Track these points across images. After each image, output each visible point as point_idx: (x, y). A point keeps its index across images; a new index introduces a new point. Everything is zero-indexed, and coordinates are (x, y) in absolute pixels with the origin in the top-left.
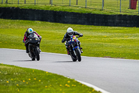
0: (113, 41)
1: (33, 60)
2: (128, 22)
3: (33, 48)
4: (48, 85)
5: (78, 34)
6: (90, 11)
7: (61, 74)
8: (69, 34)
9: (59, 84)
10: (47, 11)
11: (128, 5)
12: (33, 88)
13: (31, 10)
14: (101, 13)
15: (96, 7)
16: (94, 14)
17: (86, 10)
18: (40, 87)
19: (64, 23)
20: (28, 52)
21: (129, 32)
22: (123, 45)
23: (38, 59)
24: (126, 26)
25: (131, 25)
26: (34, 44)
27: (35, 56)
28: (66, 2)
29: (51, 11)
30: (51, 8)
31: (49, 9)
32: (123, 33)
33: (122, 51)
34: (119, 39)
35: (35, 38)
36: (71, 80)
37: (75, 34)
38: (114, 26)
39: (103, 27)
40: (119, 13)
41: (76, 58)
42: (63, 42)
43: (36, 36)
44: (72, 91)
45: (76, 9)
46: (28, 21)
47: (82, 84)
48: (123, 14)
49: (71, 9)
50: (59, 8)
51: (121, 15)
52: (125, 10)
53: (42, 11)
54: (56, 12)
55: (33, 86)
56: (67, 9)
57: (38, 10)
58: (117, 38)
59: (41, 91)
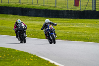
0: (63, 29)
1: (21, 42)
2: (73, 15)
3: (21, 34)
4: (17, 59)
5: (53, 24)
6: (46, 7)
7: (27, 52)
8: (47, 23)
9: (25, 58)
10: (17, 8)
11: (73, 4)
12: (7, 61)
13: (6, 7)
14: (55, 9)
15: (51, 5)
16: (50, 10)
17: (44, 7)
18: (12, 60)
19: (29, 16)
20: (17, 37)
21: (74, 22)
22: (69, 31)
23: (25, 42)
24: (72, 18)
25: (75, 17)
26: (21, 31)
27: (22, 40)
28: (30, 1)
29: (19, 8)
30: (20, 6)
31: (18, 7)
32: (70, 23)
33: (69, 35)
34: (67, 27)
35: (22, 27)
36: (34, 56)
37: (51, 24)
38: (64, 18)
39: (56, 19)
40: (67, 9)
41: (52, 41)
42: (42, 29)
43: (23, 25)
44: (34, 63)
45: (37, 7)
46: (3, 15)
47: (41, 59)
48: (69, 9)
49: (34, 7)
50: (25, 5)
51: (68, 10)
52: (71, 7)
53: (14, 7)
54: (23, 8)
55: (7, 60)
56: (31, 6)
57: (11, 7)
58: (65, 27)
59: (13, 63)
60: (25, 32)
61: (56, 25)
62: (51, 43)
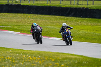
23: (41, 43)
27: (39, 41)
35: (38, 29)
60: (41, 34)
61: (71, 29)
62: (67, 44)
